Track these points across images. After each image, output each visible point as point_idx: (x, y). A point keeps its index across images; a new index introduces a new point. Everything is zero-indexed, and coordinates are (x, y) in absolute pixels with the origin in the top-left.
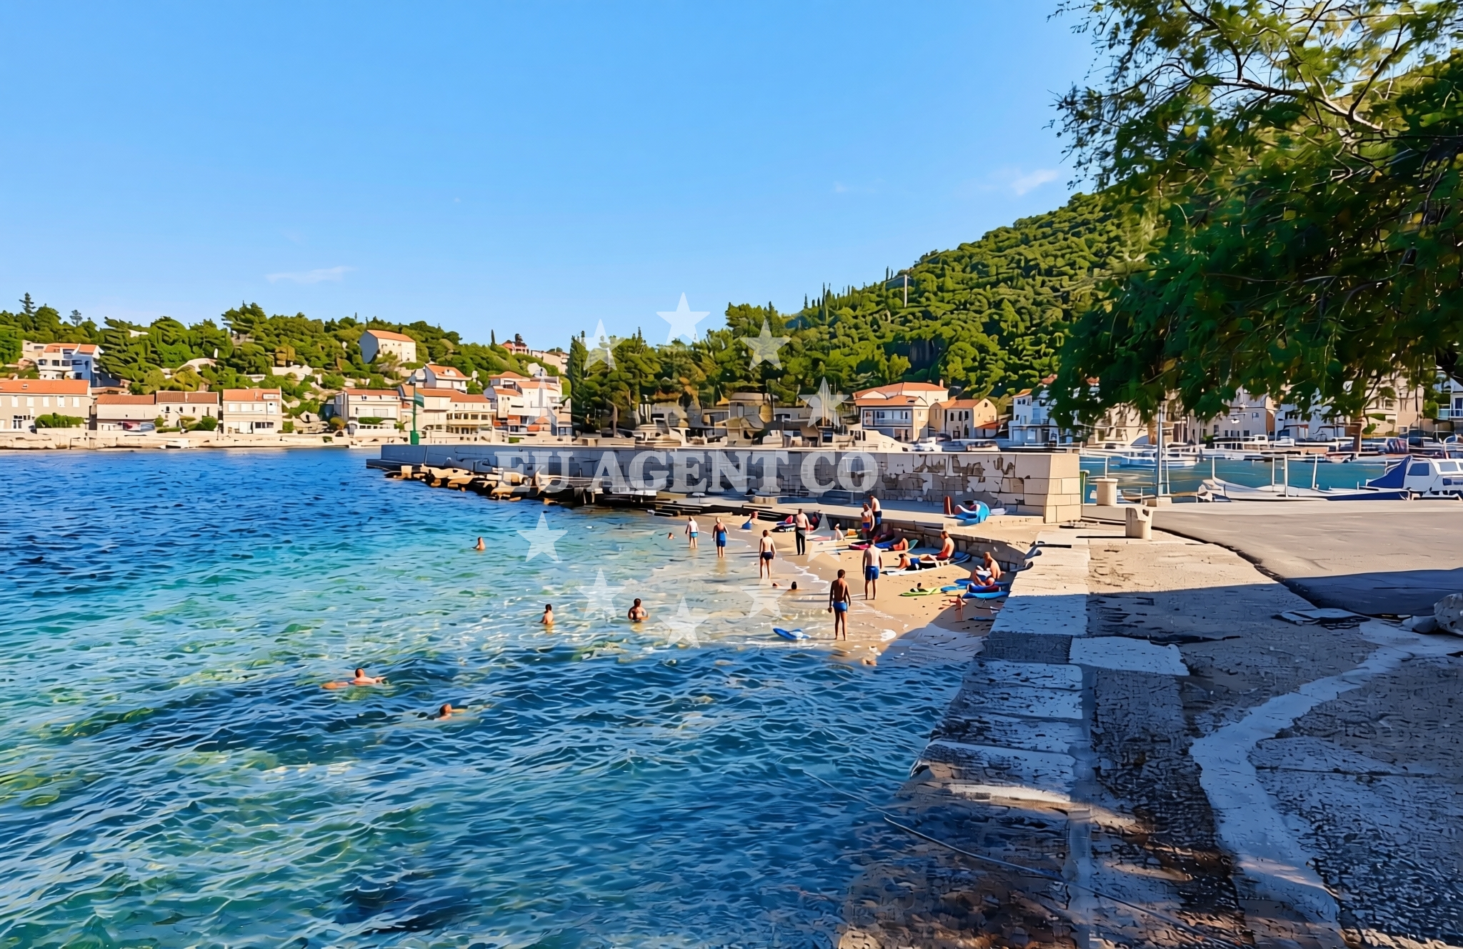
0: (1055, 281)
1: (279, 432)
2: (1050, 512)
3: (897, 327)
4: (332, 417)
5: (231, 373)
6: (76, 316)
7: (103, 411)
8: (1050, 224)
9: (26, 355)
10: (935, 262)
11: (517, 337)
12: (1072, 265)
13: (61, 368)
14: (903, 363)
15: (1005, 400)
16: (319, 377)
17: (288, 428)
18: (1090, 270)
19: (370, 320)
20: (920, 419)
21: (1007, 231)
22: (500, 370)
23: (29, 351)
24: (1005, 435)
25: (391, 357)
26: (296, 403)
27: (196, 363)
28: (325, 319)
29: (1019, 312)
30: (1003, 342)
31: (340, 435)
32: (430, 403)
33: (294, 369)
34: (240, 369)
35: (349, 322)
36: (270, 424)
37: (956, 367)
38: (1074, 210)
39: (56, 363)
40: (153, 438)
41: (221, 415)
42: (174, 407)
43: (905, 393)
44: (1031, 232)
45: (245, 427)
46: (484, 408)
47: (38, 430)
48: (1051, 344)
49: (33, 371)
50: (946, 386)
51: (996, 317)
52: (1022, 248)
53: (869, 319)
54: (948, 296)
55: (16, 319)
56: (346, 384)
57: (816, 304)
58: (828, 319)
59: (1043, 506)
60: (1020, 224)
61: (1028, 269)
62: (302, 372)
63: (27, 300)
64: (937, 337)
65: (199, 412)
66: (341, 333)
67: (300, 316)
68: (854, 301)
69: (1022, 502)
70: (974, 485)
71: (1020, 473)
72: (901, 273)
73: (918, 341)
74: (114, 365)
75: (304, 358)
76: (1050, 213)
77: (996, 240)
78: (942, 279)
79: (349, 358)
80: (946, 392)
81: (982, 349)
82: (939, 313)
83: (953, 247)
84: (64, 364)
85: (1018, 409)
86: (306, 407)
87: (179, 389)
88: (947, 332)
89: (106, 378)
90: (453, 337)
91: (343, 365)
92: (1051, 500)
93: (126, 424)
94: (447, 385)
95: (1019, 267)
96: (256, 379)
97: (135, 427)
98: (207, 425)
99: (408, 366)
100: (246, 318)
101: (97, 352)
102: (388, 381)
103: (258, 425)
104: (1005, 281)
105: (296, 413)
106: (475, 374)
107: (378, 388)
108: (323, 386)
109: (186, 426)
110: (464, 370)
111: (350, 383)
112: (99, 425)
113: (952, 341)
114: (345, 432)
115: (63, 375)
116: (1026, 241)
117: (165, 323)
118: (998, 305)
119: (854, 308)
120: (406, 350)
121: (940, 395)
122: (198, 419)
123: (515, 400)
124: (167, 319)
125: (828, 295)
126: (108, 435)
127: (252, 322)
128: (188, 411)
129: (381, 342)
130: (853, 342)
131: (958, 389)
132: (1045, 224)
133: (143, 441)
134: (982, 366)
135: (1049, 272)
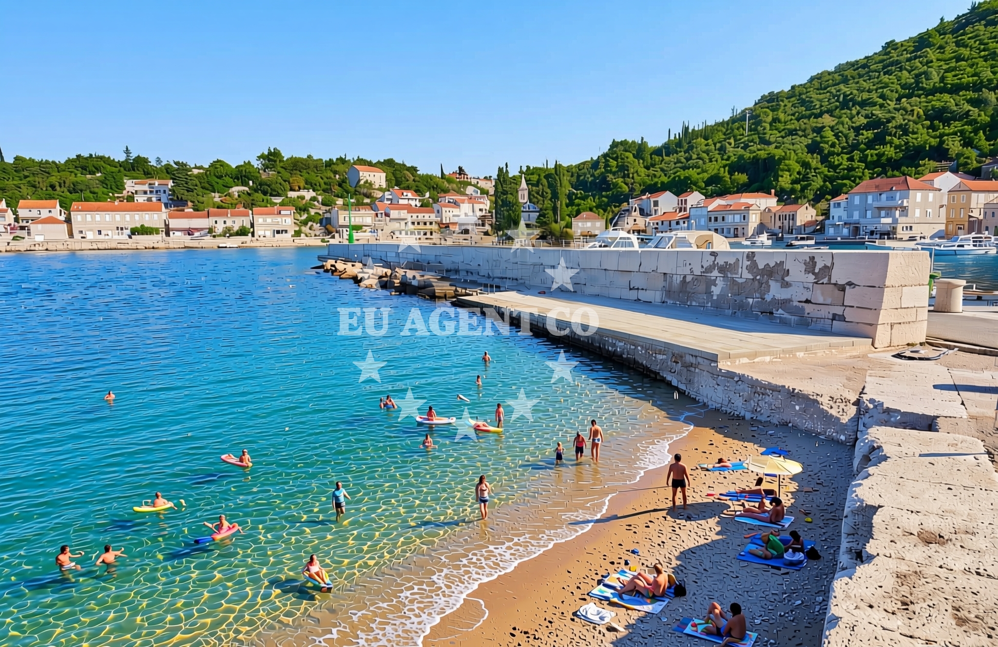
0: (868, 110)
1: (292, 236)
2: (882, 335)
3: (740, 151)
4: (328, 226)
5: (259, 196)
6: (159, 160)
7: (174, 223)
8: (864, 66)
9: (128, 189)
10: (772, 100)
11: (460, 169)
12: (883, 97)
13: (149, 196)
14: (743, 178)
15: (823, 205)
16: (320, 198)
17: (298, 234)
18: (899, 100)
19: (356, 159)
20: (754, 220)
21: (829, 73)
22: (446, 191)
23: (130, 185)
24: (822, 230)
25: (368, 184)
26: (304, 216)
27: (236, 190)
28: (325, 158)
29: (836, 136)
30: (824, 160)
31: (333, 237)
32: (394, 214)
33: (303, 193)
34: (265, 193)
35: (342, 160)
36: (286, 231)
37: (785, 180)
38: (886, 54)
39: (145, 193)
40: (208, 242)
41: (252, 225)
42: (220, 220)
43: (743, 200)
44: (849, 73)
45: (269, 234)
46: (433, 217)
47: (133, 236)
48: (863, 160)
49: (130, 198)
50: (776, 195)
51: (818, 139)
52: (842, 86)
53: (718, 145)
54: (781, 126)
55: (121, 164)
56: (337, 202)
57: (677, 137)
58: (686, 146)
59: (873, 325)
60: (840, 69)
61: (846, 103)
62: (308, 194)
63: (127, 151)
64: (771, 158)
65: (237, 223)
66: (334, 167)
67: (309, 157)
68: (707, 133)
69: (842, 318)
70: (775, 291)
71: (839, 276)
72: (743, 111)
73: (756, 160)
74: (181, 192)
75: (311, 185)
76: (866, 58)
77: (820, 81)
78: (775, 113)
79: (340, 185)
80: (776, 199)
81: (805, 165)
82: (772, 140)
83: (787, 88)
84: (151, 192)
85: (834, 212)
86: (310, 219)
87: (224, 208)
88: (778, 153)
89: (177, 202)
90: (413, 170)
91: (337, 189)
92: (885, 317)
93: (189, 232)
94: (405, 202)
95: (838, 101)
96: (278, 200)
97: (197, 234)
98: (242, 232)
99: (380, 189)
100: (272, 158)
101: (171, 183)
102: (367, 201)
103: (278, 232)
104: (827, 112)
105: (305, 223)
106: (427, 195)
107: (359, 204)
108: (323, 204)
109: (228, 233)
110: (418, 191)
111: (340, 202)
112: (171, 233)
113: (782, 159)
114: (337, 235)
115: (149, 200)
116: (845, 81)
117: (218, 164)
118: (819, 130)
119: (706, 139)
120: (379, 178)
121: (770, 202)
122: (236, 228)
123: (456, 211)
124: (218, 161)
125: (686, 129)
126: (178, 239)
127: (275, 161)
128: (229, 223)
129: (361, 174)
130: (704, 163)
131: (785, 197)
132: (862, 67)
133: (202, 244)
134: (805, 178)
135: (863, 104)
